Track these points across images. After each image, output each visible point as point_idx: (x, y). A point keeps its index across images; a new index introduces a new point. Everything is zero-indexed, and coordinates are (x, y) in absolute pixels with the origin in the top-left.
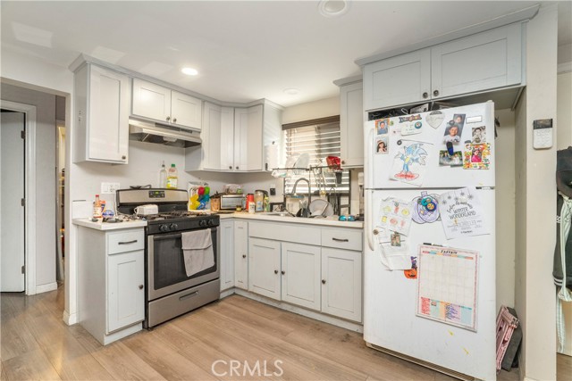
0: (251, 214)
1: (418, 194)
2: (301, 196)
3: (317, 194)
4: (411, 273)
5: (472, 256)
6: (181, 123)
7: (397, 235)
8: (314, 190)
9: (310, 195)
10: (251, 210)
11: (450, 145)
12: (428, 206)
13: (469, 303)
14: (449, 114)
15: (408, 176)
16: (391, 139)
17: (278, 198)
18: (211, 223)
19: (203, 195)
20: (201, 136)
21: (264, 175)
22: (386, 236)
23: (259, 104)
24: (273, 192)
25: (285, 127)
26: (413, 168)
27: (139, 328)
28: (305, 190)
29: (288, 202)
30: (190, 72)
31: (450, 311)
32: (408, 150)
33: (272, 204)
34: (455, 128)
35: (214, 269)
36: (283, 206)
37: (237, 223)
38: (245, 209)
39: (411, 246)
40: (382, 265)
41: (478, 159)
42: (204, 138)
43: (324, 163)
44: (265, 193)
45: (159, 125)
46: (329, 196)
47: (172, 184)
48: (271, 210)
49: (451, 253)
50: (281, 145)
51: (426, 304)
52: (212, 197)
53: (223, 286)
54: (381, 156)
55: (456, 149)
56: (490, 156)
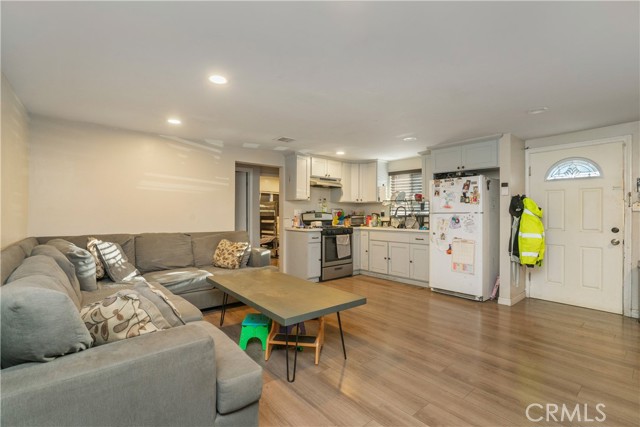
0: (370, 227)
1: (452, 215)
2: (400, 217)
3: (410, 216)
4: (449, 251)
5: (473, 243)
6: (332, 177)
7: (443, 235)
8: (408, 213)
9: (405, 217)
10: (370, 225)
11: (464, 194)
12: (456, 220)
13: (471, 262)
14: (464, 180)
15: (448, 207)
16: (441, 189)
17: (386, 219)
18: (349, 232)
19: (341, 216)
20: (341, 182)
21: (378, 204)
22: (438, 235)
23: (374, 162)
24: (383, 215)
25: (390, 174)
26: (450, 203)
27: (317, 280)
28: (402, 213)
29: (393, 220)
30: (340, 153)
31: (464, 267)
32: (448, 195)
33: (383, 222)
34: (467, 186)
35: (350, 257)
36: (389, 223)
37: (362, 233)
38: (367, 225)
39: (449, 240)
40: (437, 249)
41: (475, 200)
42: (343, 183)
43: (413, 198)
44: (378, 215)
45: (322, 179)
46: (417, 217)
47: (325, 210)
48: (382, 225)
49: (465, 241)
50: (388, 185)
51: (455, 265)
52: (346, 217)
53: (354, 268)
54: (437, 197)
55: (467, 195)
56: (481, 199)
